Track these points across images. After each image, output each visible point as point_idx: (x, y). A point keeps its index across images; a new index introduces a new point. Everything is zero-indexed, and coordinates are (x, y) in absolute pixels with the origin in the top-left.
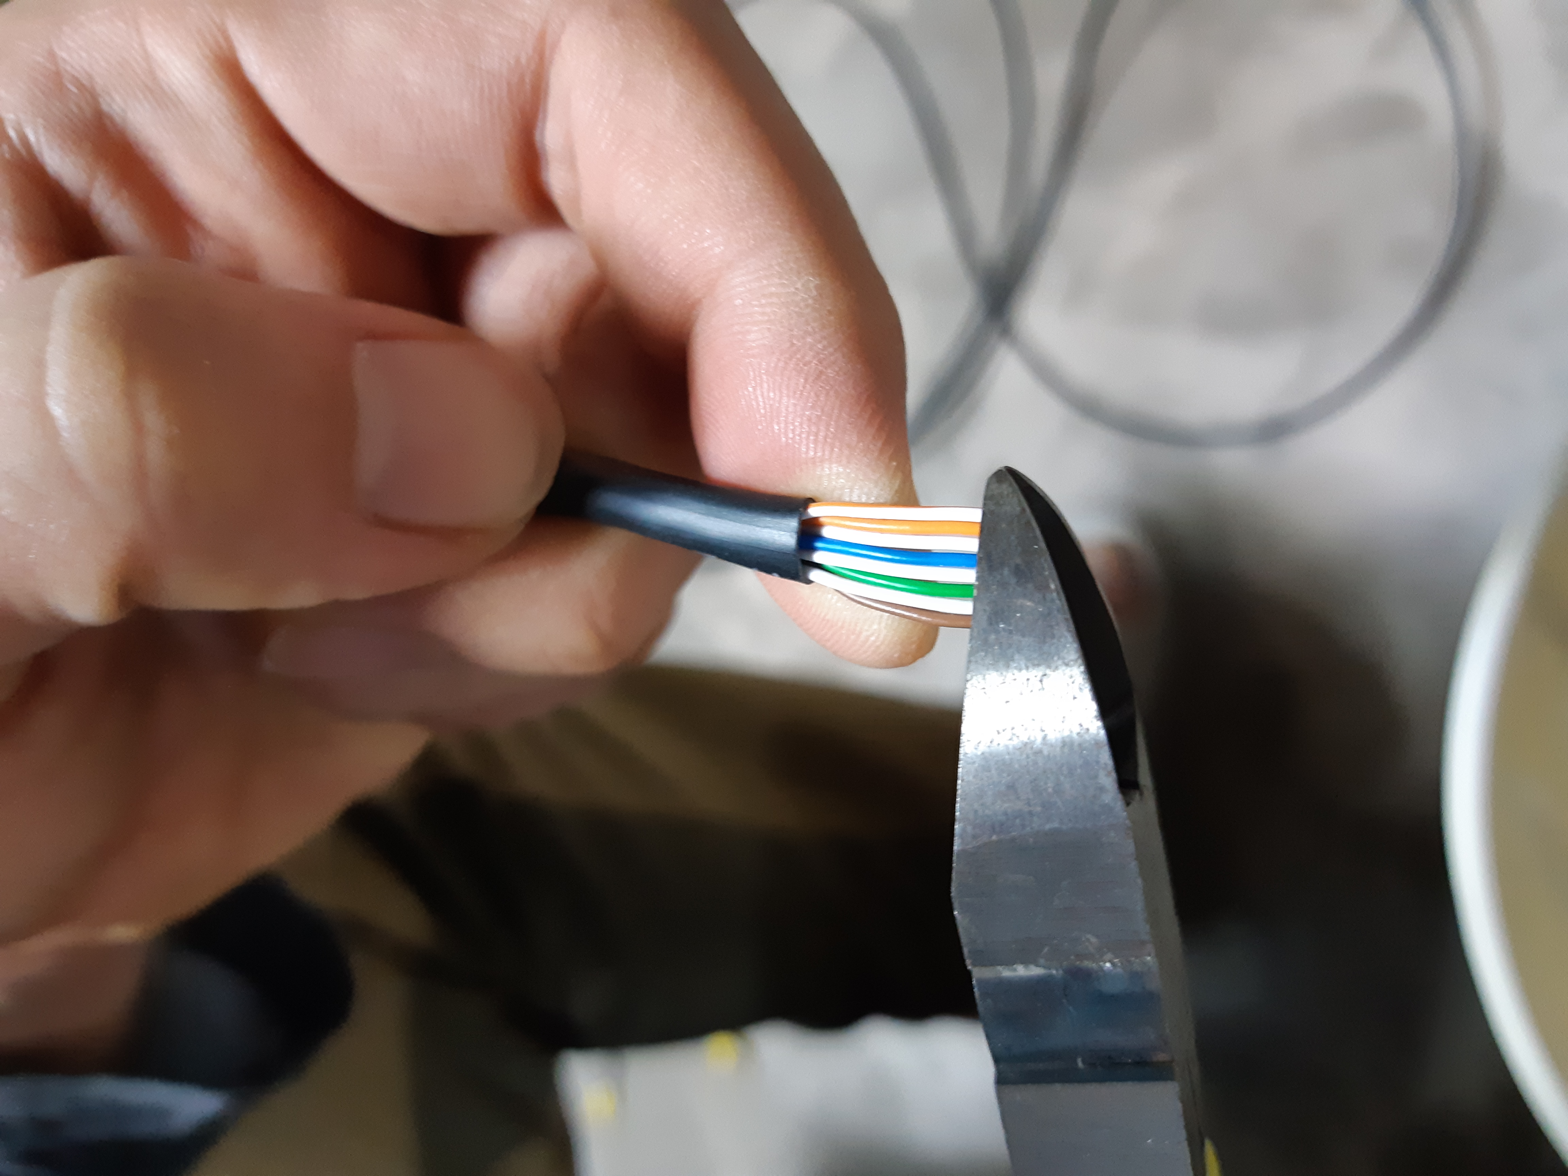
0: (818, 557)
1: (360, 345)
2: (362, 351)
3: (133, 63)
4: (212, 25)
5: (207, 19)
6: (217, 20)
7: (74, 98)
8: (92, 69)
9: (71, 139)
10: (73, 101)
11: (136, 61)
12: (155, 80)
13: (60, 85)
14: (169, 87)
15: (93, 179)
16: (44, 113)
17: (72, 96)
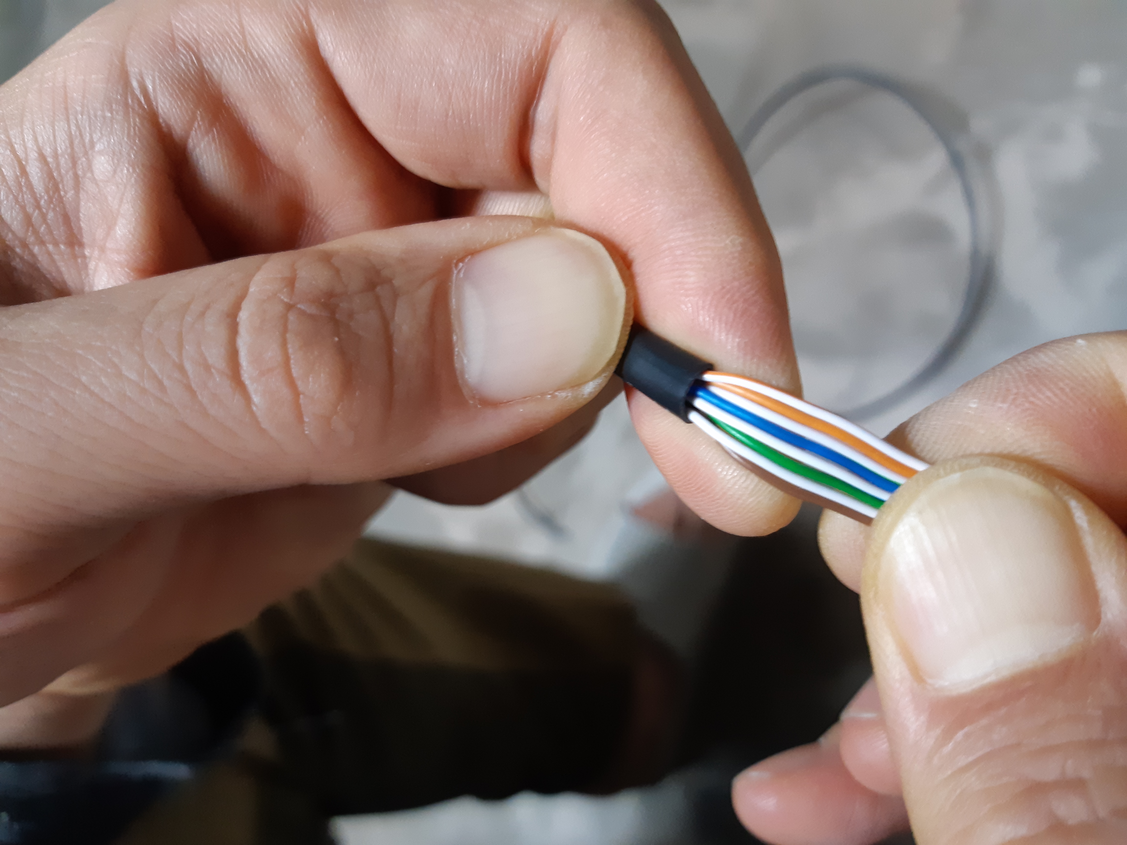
3: (232, 34)
4: (298, 12)
5: (295, 8)
6: (303, 8)
7: (183, 57)
8: (199, 36)
9: (179, 89)
10: (182, 60)
11: (234, 33)
12: (247, 48)
13: (173, 47)
14: (259, 55)
15: (193, 119)
16: (160, 68)
17: (182, 56)
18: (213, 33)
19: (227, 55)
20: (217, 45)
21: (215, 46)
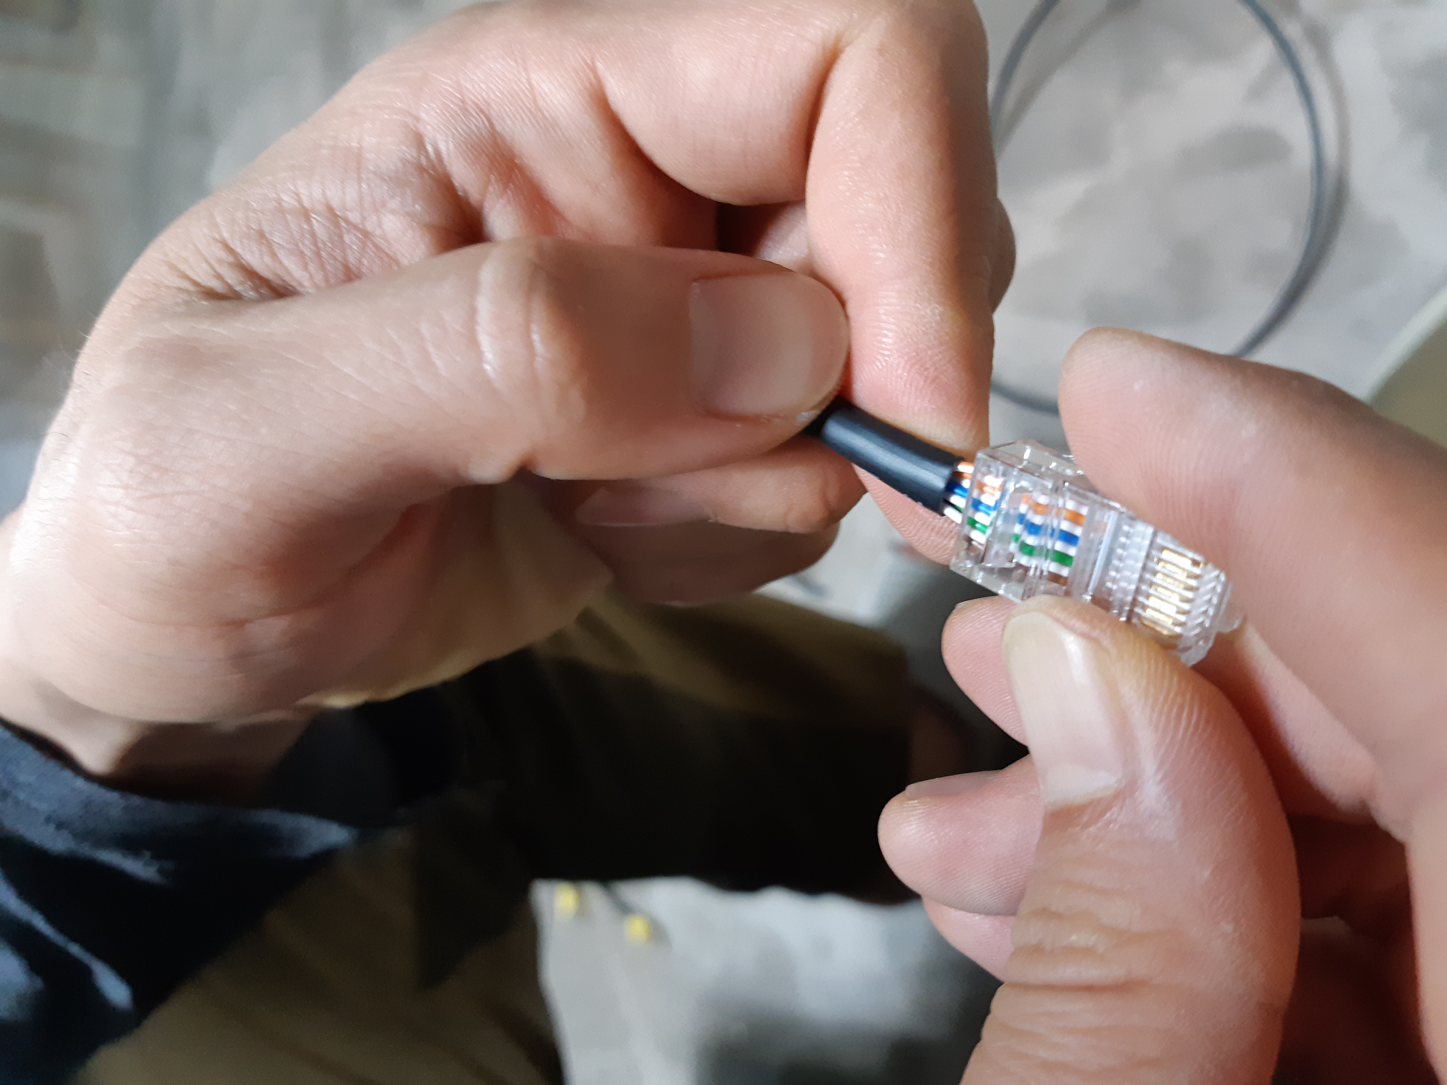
0: (954, 499)
1: (695, 284)
2: (696, 288)
3: (521, 94)
4: (585, 66)
5: (581, 61)
6: (589, 62)
7: (474, 120)
8: (489, 97)
9: (472, 153)
10: (473, 122)
11: (524, 93)
12: (538, 108)
13: (465, 110)
14: (549, 114)
15: (488, 183)
16: (453, 133)
17: (472, 119)
18: (503, 94)
19: (518, 117)
20: (508, 106)
21: (506, 107)
